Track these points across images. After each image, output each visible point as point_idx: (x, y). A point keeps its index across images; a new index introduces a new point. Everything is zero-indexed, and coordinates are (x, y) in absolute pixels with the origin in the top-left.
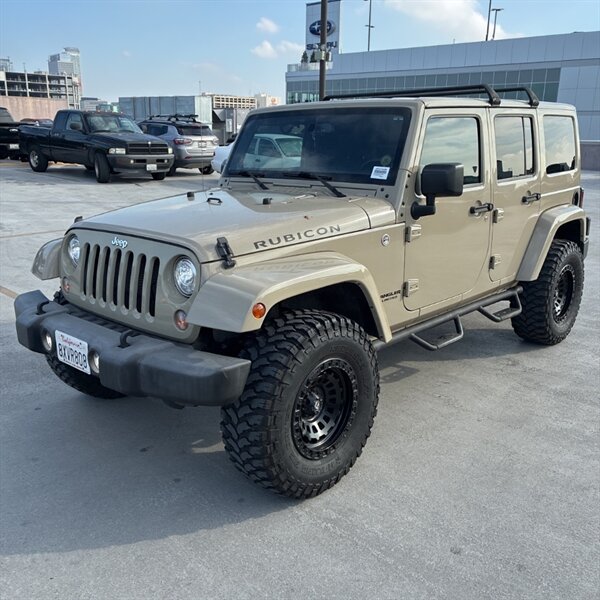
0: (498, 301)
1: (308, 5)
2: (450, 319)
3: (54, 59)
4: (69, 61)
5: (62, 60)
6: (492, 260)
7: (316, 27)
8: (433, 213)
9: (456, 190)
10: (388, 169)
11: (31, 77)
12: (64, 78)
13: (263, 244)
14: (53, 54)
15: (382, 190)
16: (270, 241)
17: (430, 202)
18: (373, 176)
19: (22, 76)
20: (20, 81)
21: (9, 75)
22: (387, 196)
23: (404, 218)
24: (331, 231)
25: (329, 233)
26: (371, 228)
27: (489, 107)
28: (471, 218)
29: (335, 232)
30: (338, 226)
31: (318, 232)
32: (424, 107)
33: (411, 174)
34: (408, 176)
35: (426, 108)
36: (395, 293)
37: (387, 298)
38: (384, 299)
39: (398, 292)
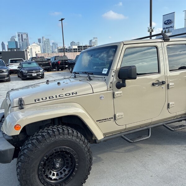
0: (175, 122)
1: (163, 16)
2: (146, 130)
3: (91, 41)
4: (94, 41)
5: (93, 41)
6: (168, 105)
7: (166, 22)
8: (125, 86)
9: (133, 77)
10: (107, 69)
11: (84, 47)
12: (92, 46)
13: (39, 100)
14: (90, 40)
15: (104, 78)
16: (42, 99)
17: (124, 82)
18: (103, 73)
19: (82, 47)
20: (81, 48)
21: (78, 47)
22: (105, 80)
23: (112, 89)
24: (73, 94)
25: (71, 95)
26: (93, 93)
27: (163, 42)
28: (153, 87)
29: (74, 95)
30: (76, 92)
31: (66, 95)
32: (123, 44)
33: (115, 71)
34: (114, 72)
35: (124, 44)
36: (110, 118)
37: (105, 120)
38: (103, 121)
39: (111, 118)
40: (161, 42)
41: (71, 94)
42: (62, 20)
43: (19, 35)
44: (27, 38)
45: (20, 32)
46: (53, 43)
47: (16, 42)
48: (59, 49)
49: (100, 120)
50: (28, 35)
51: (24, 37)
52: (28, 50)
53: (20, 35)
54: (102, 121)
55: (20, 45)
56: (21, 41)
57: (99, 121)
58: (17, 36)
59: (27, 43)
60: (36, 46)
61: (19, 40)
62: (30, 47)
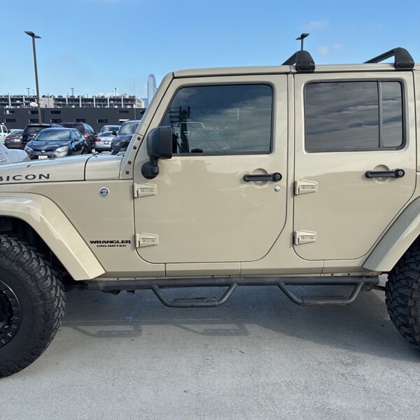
6: (294, 236)
23: (130, 176)
24: (40, 178)
25: (37, 179)
26: (85, 180)
27: (294, 74)
28: (246, 185)
29: (43, 179)
30: (48, 175)
31: (26, 177)
32: (172, 77)
33: (142, 137)
34: (139, 139)
35: (174, 78)
36: (122, 242)
37: (112, 244)
38: (107, 245)
39: (127, 242)
40: (287, 73)
41: (38, 177)
49: (98, 242)
54: (104, 244)
57: (97, 244)
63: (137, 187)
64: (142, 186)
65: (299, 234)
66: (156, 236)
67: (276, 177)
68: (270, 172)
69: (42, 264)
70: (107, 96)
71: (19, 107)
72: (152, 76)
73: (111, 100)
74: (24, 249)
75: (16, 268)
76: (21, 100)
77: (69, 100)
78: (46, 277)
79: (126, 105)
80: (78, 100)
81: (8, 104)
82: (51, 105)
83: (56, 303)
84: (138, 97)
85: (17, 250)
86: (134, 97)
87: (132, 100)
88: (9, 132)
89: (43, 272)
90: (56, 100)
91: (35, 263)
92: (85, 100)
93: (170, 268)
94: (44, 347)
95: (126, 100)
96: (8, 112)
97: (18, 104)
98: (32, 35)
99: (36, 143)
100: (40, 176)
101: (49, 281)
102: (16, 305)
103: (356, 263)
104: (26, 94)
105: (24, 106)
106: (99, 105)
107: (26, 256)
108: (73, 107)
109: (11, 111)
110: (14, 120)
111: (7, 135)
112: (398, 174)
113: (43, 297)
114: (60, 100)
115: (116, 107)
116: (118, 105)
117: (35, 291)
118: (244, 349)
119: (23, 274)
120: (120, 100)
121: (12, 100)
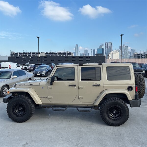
23: (48, 85)
26: (39, 85)
31: (29, 85)
33: (50, 77)
36: (46, 97)
38: (43, 98)
42: (122, 35)
43: (105, 44)
44: (111, 46)
45: (107, 42)
46: (131, 50)
47: (103, 49)
48: (135, 55)
50: (112, 44)
51: (109, 45)
52: (110, 55)
53: (107, 44)
55: (105, 51)
56: (106, 48)
57: (41, 98)
58: (104, 45)
59: (110, 50)
60: (116, 52)
61: (105, 47)
62: (111, 53)
63: (49, 87)
64: (50, 86)
65: (80, 97)
66: (52, 96)
67: (75, 86)
68: (74, 84)
69: (31, 101)
70: (62, 52)
71: (34, 56)
72: (77, 45)
73: (63, 53)
74: (26, 97)
75: (26, 101)
76: (35, 54)
77: (50, 53)
78: (31, 103)
79: (68, 55)
80: (52, 53)
81: (31, 55)
82: (44, 55)
83: (33, 108)
84: (72, 52)
85: (27, 98)
86: (71, 52)
87: (70, 53)
88: (30, 65)
89: (31, 102)
90: (45, 53)
91: (29, 101)
92: (54, 53)
93: (55, 103)
94: (29, 118)
95: (68, 53)
96: (30, 58)
97: (34, 55)
98: (38, 37)
99: (37, 70)
100: (32, 84)
101: (32, 104)
102: (26, 108)
103: (92, 103)
104: (36, 52)
105: (36, 56)
106: (59, 55)
107: (28, 99)
108: (51, 56)
109: (32, 57)
110: (32, 60)
111: (29, 66)
112: (99, 85)
113: (30, 107)
114: (47, 53)
115: (65, 56)
116: (65, 55)
117: (29, 106)
118: (70, 121)
119: (27, 103)
120: (66, 53)
121: (32, 54)
